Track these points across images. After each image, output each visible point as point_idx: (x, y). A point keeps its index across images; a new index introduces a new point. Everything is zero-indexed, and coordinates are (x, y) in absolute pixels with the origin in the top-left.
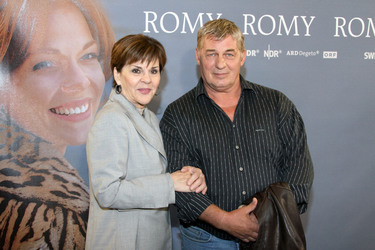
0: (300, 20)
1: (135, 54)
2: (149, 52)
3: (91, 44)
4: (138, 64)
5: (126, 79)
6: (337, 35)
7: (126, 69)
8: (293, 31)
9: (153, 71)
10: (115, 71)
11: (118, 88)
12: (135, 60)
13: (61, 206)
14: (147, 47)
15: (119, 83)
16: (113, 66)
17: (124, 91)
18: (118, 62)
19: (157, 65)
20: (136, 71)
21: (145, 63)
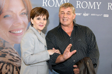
0: (96, 4)
1: (38, 13)
2: (43, 13)
3: (24, 9)
4: (39, 17)
5: (35, 22)
6: (109, 9)
7: (35, 18)
8: (93, 7)
9: (44, 19)
10: (31, 19)
11: (32, 25)
12: (38, 15)
13: (12, 64)
14: (42, 11)
15: (33, 23)
16: (31, 17)
17: (34, 26)
18: (32, 16)
19: (46, 17)
20: (38, 19)
21: (42, 16)
